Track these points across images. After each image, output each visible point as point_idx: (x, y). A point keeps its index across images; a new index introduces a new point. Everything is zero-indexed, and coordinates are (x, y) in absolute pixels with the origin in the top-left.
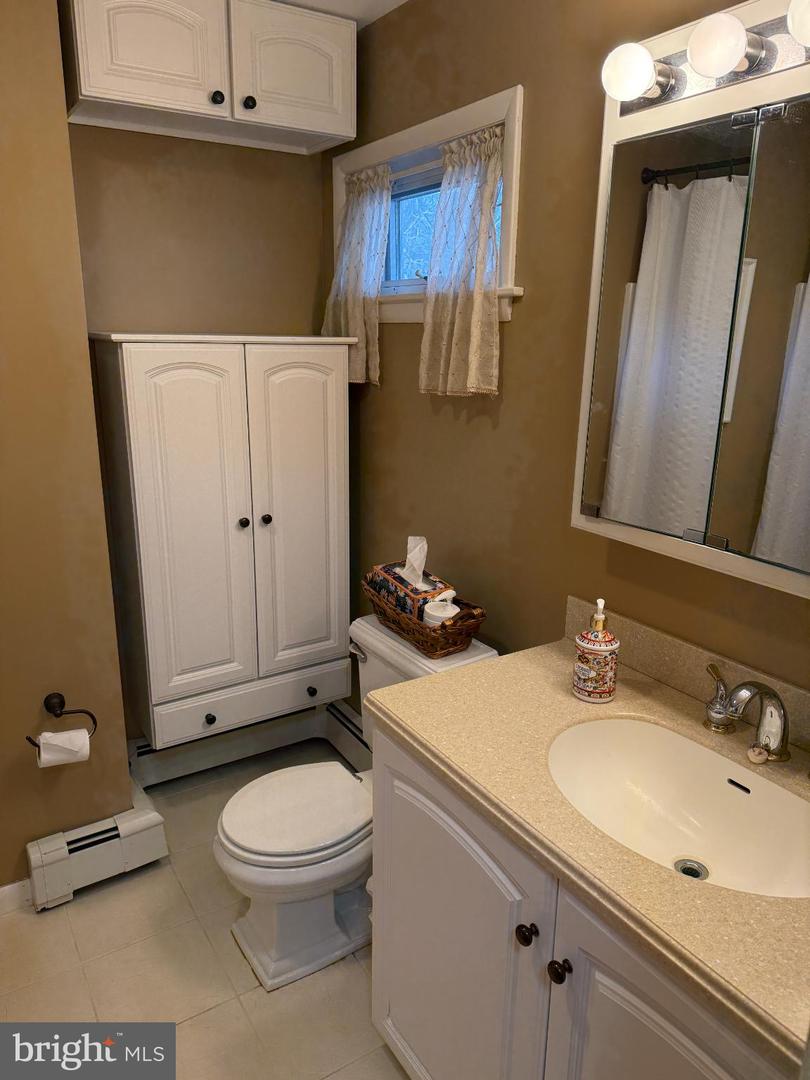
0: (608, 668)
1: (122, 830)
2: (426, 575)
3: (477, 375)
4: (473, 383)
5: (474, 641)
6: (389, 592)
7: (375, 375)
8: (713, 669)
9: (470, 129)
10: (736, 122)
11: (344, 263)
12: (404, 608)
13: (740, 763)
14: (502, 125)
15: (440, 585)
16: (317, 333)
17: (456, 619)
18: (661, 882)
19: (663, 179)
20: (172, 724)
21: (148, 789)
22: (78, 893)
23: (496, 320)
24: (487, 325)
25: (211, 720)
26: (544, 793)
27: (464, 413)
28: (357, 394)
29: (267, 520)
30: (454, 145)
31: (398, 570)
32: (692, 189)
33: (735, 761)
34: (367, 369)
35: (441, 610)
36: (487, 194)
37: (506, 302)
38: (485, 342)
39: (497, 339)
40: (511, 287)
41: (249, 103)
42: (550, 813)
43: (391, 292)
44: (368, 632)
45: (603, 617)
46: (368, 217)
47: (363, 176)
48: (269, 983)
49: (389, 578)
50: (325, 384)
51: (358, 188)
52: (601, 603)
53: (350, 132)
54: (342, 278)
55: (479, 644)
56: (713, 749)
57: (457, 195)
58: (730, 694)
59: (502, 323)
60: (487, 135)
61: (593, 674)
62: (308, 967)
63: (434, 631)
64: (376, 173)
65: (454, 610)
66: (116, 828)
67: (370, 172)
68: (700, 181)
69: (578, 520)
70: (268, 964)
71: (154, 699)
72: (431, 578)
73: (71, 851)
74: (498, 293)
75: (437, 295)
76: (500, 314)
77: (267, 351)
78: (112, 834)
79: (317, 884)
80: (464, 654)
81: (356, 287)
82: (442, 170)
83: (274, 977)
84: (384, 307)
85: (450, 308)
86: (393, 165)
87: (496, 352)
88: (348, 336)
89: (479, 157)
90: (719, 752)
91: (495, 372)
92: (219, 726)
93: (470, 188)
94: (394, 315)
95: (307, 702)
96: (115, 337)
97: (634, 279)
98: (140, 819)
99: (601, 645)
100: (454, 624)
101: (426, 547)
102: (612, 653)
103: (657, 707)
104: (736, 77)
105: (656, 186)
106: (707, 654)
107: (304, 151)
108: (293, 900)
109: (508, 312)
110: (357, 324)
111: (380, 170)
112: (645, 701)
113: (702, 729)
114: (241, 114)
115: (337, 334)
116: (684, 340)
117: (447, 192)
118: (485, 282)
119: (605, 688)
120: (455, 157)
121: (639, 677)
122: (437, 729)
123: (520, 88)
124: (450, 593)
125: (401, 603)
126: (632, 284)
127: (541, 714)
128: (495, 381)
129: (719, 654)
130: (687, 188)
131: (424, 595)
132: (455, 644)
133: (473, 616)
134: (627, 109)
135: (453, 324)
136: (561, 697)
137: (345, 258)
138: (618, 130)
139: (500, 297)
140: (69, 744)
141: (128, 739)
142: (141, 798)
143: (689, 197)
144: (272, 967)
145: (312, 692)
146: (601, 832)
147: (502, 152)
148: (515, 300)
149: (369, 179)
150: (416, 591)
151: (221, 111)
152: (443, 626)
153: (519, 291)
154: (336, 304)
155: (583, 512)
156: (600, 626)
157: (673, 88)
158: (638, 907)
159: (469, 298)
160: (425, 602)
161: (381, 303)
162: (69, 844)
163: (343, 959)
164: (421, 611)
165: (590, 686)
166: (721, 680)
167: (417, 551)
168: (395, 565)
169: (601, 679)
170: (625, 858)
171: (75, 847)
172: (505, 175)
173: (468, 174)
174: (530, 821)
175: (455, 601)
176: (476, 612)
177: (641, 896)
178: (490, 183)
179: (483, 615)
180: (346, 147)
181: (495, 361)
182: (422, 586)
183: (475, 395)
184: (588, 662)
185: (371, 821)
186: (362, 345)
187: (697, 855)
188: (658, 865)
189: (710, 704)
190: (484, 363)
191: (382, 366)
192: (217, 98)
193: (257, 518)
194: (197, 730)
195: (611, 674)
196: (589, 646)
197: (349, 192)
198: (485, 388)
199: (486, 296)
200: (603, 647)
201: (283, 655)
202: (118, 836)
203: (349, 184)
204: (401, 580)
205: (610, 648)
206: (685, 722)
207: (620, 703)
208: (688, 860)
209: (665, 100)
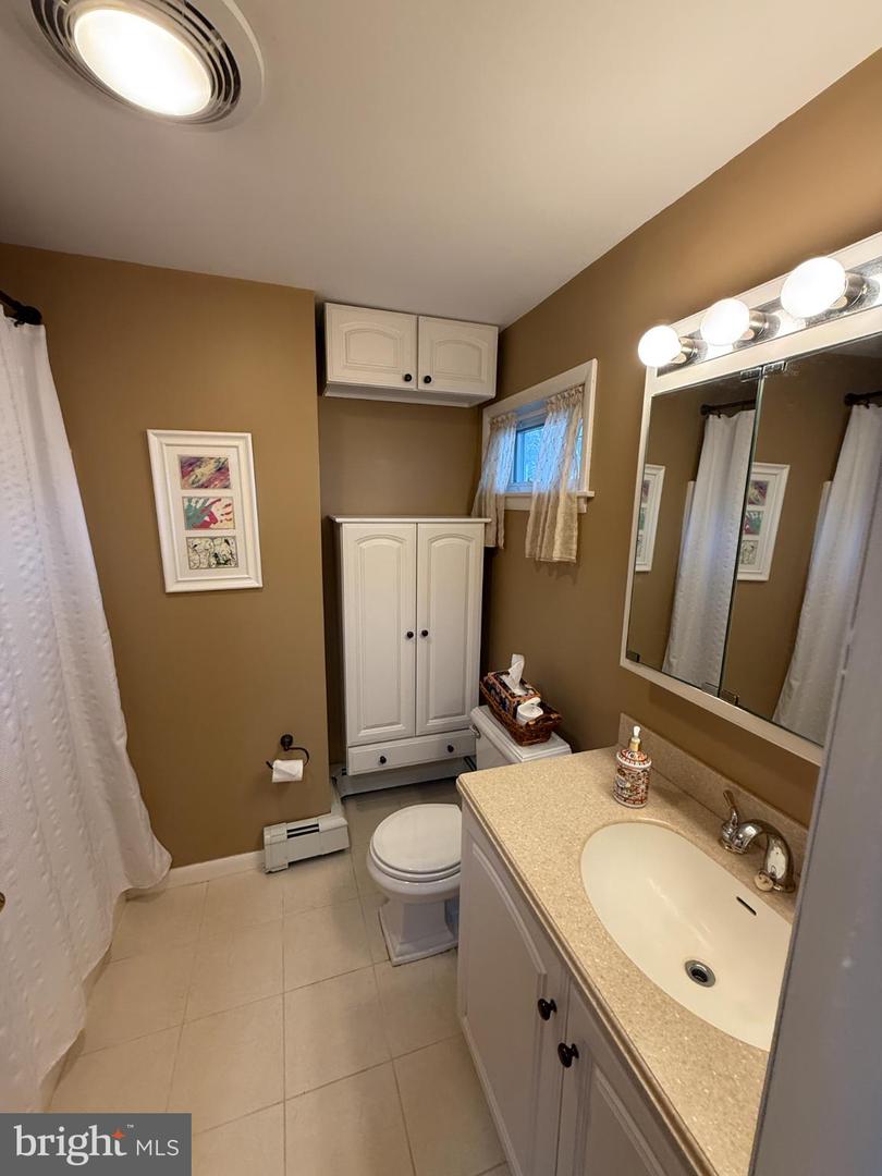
0: (640, 782)
1: (320, 827)
2: (522, 682)
3: (560, 548)
4: (557, 555)
5: (553, 734)
6: (497, 694)
7: (501, 543)
8: (729, 795)
9: (562, 388)
10: (744, 377)
11: (486, 472)
12: (504, 708)
13: (747, 885)
14: (583, 385)
15: (531, 692)
16: (469, 515)
17: (538, 720)
18: (653, 1006)
19: (716, 412)
20: (360, 760)
21: (344, 800)
22: (290, 864)
23: (575, 512)
24: (569, 514)
25: (383, 760)
26: (569, 889)
27: (555, 573)
28: (490, 555)
29: (425, 633)
30: (553, 399)
31: (504, 677)
32: (738, 418)
33: (743, 882)
34: (497, 539)
35: (529, 711)
36: (572, 431)
37: (582, 500)
38: (567, 527)
39: (576, 525)
40: (586, 491)
41: (427, 380)
42: (570, 910)
43: (515, 491)
44: (482, 718)
45: (639, 741)
46: (502, 443)
47: (499, 419)
48: (395, 960)
49: (497, 683)
50: (468, 547)
51: (496, 427)
52: (637, 730)
53: (492, 393)
54: (484, 482)
55: (557, 737)
56: (724, 867)
57: (554, 430)
58: (739, 825)
59: (580, 515)
60: (573, 392)
61: (628, 785)
62: (423, 953)
63: (521, 727)
64: (507, 418)
65: (539, 713)
66: (317, 825)
67: (504, 417)
68: (744, 412)
69: (625, 663)
70: (396, 945)
71: (349, 743)
72: (527, 686)
73: (289, 837)
74: (578, 494)
75: (539, 496)
76: (579, 508)
77: (430, 527)
78: (314, 829)
79: (427, 896)
80: (546, 744)
81: (492, 486)
82: (545, 417)
83: (398, 956)
84: (509, 500)
85: (546, 503)
86: (518, 412)
87: (575, 533)
88: (486, 517)
89: (568, 406)
90: (729, 871)
91: (575, 547)
92: (390, 764)
93: (562, 425)
94: (514, 505)
95: (447, 755)
96: (338, 520)
97: (694, 479)
98: (333, 822)
99: (637, 763)
100: (537, 723)
101: (522, 665)
102: (644, 770)
103: (682, 819)
104: (744, 344)
105: (711, 416)
106: (724, 780)
107: (466, 405)
108: (415, 905)
109: (584, 508)
110: (491, 509)
111: (510, 415)
112: (673, 811)
113: (716, 845)
114: (422, 387)
115: (480, 516)
116: (730, 521)
117: (549, 427)
118: (569, 487)
119: (638, 797)
120: (554, 406)
121: (671, 787)
122: (501, 814)
123: (595, 361)
124: (537, 700)
125: (502, 702)
126: (692, 483)
127: (584, 812)
128: (574, 553)
129: (734, 781)
130: (735, 417)
131: (518, 699)
132: (537, 737)
133: (551, 719)
134: (661, 372)
135: (547, 512)
136: (604, 798)
137: (487, 470)
138: (655, 387)
139: (578, 498)
140: (290, 769)
141: (330, 764)
142: (337, 806)
143: (736, 423)
144: (398, 948)
145: (450, 749)
146: (610, 937)
147: (583, 403)
148: (589, 499)
149: (503, 421)
150: (513, 695)
151: (410, 386)
152: (527, 724)
153: (591, 494)
154: (480, 497)
155: (627, 657)
156: (636, 748)
157: (695, 355)
158: (628, 1030)
159: (557, 499)
160: (519, 703)
161: (506, 498)
162: (289, 831)
163: (448, 950)
164: (515, 709)
165: (626, 794)
166: (735, 807)
167: (517, 665)
168: (502, 674)
169: (634, 789)
170: (626, 971)
171: (292, 834)
172: (584, 417)
173: (561, 417)
174: (553, 915)
175: (541, 705)
176: (553, 716)
177: (633, 1019)
178: (574, 423)
179: (559, 718)
180: (491, 402)
181: (575, 539)
182: (518, 691)
183: (559, 562)
184: (624, 775)
185: (459, 863)
186: (494, 523)
187: (707, 960)
188: (655, 985)
189: (725, 825)
190: (566, 542)
191: (505, 537)
192: (408, 378)
193: (419, 632)
194: (375, 766)
195: (643, 787)
196: (627, 763)
197: (492, 429)
198: (566, 558)
199: (569, 496)
200: (637, 765)
201: (432, 722)
202: (318, 830)
203: (492, 424)
204: (504, 686)
205: (643, 766)
206: (702, 836)
207: (650, 810)
208: (699, 963)
209: (691, 363)
